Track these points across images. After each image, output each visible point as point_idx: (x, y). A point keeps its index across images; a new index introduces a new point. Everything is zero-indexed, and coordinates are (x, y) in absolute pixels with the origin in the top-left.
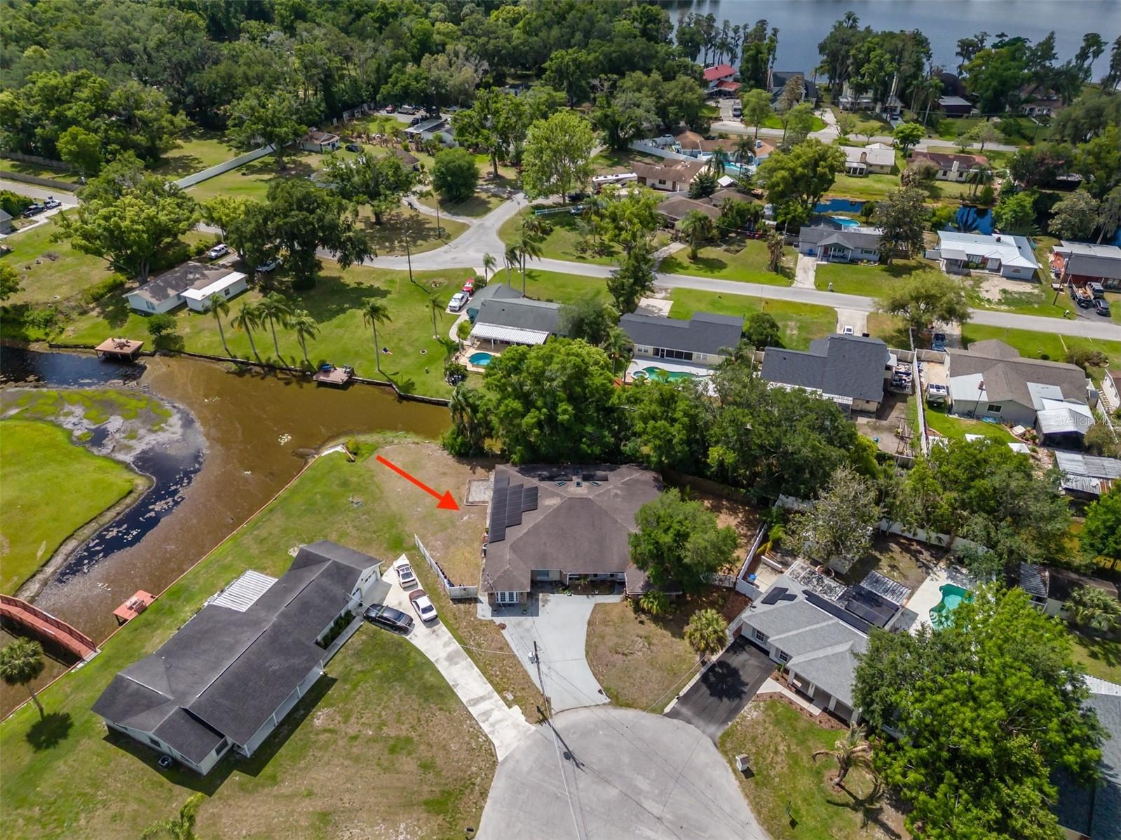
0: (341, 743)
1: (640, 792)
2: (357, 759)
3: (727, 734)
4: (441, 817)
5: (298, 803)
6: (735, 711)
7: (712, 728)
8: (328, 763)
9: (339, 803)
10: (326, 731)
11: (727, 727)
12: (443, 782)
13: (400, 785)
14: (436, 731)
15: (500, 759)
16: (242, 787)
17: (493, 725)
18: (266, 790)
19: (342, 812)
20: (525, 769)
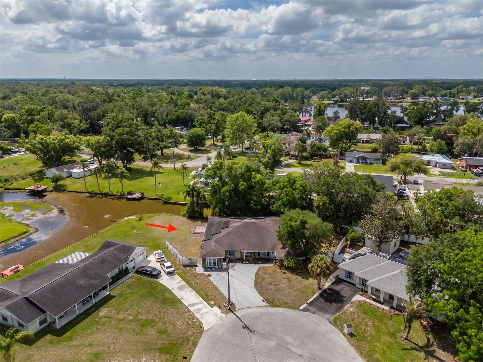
0: (113, 322)
1: (289, 343)
2: (121, 329)
3: (337, 319)
4: (168, 355)
5: (82, 349)
6: (341, 308)
7: (328, 316)
8: (103, 331)
9: (107, 349)
10: (105, 317)
11: (336, 315)
12: (171, 339)
13: (145, 340)
14: (169, 317)
15: (205, 329)
16: (51, 342)
17: (202, 314)
18: (65, 343)
19: (108, 353)
20: (220, 333)
